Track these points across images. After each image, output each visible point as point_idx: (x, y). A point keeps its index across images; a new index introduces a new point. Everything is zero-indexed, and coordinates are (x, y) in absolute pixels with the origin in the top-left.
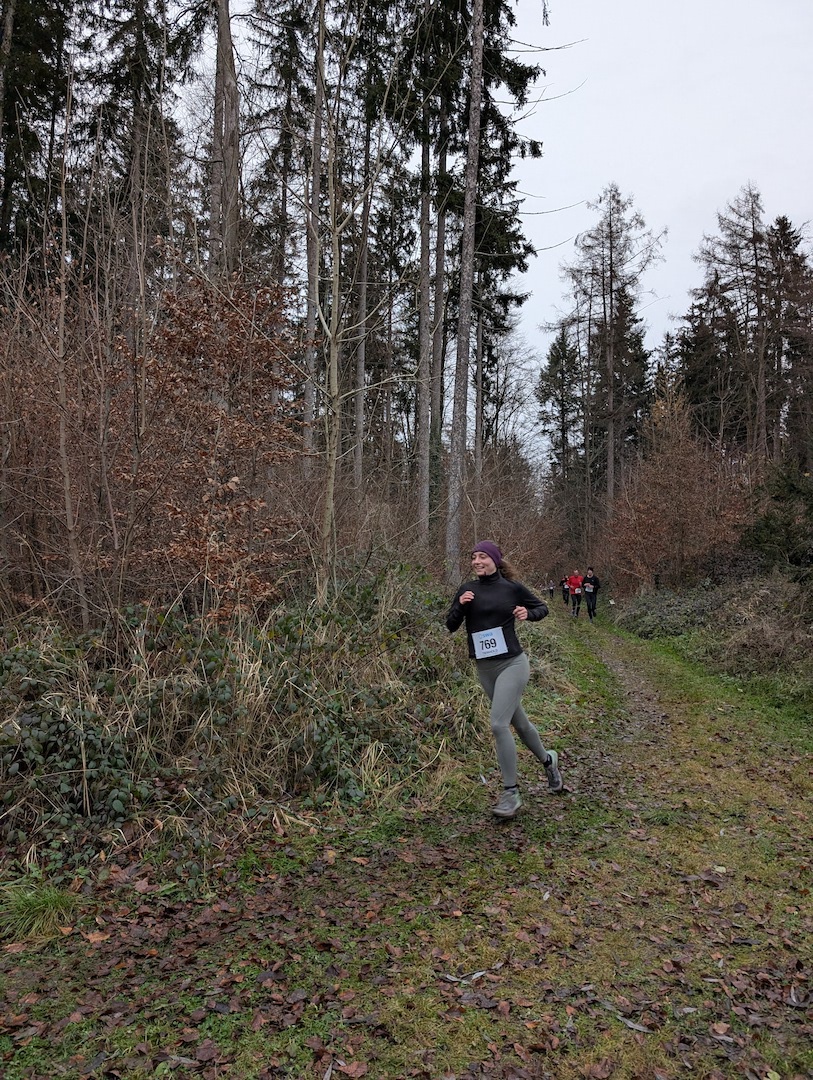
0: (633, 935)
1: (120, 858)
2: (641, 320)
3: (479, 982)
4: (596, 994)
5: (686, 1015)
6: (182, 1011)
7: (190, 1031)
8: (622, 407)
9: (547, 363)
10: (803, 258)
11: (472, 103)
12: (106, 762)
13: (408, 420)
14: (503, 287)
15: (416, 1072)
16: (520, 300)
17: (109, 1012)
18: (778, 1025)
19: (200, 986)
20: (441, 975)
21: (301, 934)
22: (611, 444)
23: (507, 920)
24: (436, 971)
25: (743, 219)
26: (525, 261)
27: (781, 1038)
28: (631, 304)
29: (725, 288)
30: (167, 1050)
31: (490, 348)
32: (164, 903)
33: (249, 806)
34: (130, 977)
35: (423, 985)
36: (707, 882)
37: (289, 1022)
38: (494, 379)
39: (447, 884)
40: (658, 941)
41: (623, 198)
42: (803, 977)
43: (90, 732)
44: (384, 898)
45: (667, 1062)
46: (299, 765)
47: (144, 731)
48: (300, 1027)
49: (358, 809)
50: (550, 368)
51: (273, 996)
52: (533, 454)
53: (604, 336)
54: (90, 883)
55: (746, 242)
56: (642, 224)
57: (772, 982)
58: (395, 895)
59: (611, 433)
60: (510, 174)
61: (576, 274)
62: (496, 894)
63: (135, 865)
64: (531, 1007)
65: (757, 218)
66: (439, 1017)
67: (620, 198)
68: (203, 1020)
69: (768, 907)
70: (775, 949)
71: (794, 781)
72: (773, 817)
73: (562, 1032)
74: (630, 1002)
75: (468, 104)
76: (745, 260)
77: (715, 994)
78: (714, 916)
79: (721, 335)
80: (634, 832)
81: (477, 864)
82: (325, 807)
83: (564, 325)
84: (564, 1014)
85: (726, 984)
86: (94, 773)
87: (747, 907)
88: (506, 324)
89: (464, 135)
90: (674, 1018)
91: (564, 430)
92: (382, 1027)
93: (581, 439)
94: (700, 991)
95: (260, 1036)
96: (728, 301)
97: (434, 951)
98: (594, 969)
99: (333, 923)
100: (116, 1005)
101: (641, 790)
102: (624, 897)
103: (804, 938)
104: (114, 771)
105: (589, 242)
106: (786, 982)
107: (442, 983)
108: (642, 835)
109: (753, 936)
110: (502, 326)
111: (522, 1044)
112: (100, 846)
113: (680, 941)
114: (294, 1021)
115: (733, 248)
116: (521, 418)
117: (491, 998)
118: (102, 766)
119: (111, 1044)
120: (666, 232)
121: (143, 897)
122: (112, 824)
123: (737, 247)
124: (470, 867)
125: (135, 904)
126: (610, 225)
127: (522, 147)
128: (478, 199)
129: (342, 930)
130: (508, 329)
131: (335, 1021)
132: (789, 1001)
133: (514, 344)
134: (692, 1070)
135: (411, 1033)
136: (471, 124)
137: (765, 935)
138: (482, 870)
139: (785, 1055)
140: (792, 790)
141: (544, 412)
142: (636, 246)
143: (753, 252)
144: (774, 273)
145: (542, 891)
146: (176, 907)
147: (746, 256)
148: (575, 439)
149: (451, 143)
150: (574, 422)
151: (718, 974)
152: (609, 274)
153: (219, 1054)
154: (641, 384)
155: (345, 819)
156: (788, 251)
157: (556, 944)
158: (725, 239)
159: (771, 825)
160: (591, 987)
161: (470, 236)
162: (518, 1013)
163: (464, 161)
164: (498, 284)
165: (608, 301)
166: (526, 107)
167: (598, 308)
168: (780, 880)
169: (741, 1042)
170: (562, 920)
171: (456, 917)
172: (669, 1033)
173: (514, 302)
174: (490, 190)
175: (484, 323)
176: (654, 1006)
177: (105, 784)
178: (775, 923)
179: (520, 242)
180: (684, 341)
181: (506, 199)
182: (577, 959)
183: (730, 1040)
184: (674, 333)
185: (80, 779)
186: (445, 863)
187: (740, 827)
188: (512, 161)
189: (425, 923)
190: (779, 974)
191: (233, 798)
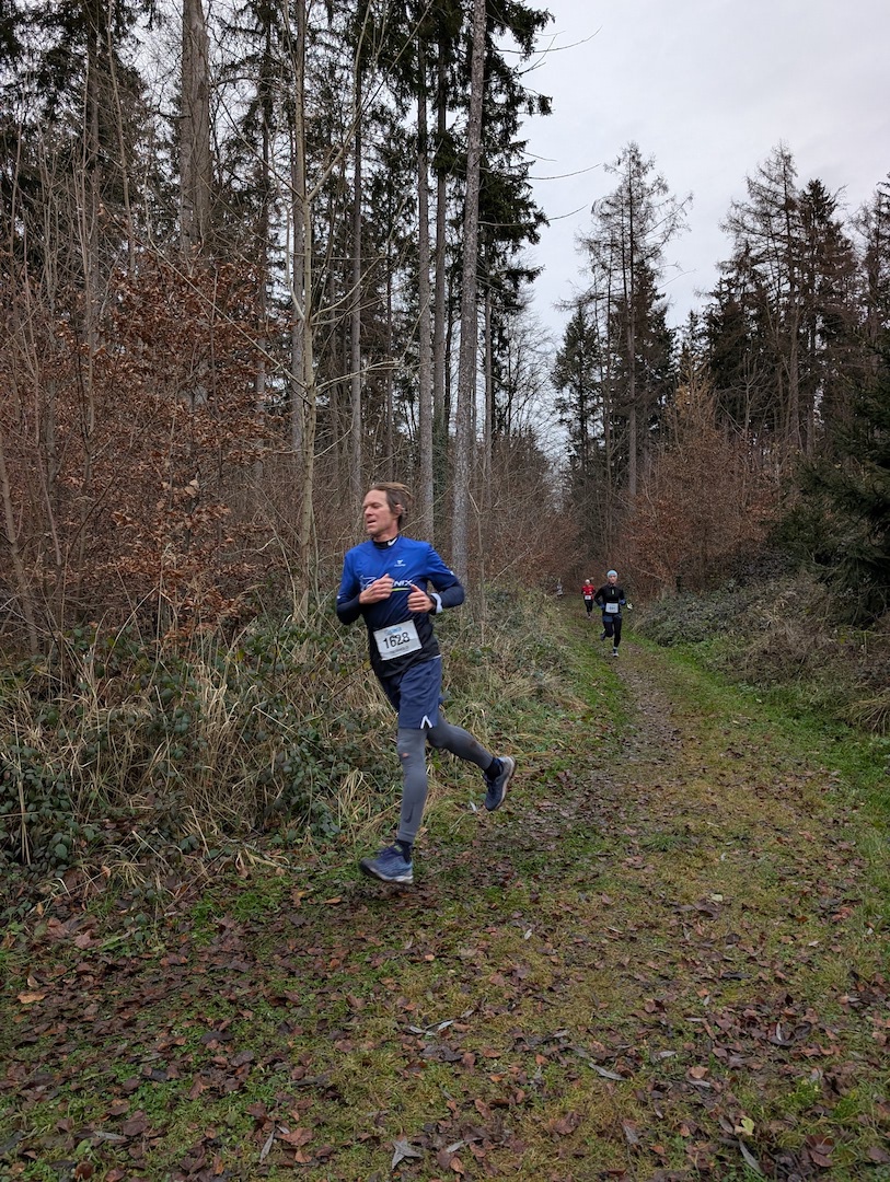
0: (616, 973)
1: (59, 911)
2: (664, 296)
3: (444, 1033)
4: (570, 1040)
5: (663, 1060)
6: (114, 1080)
7: (120, 1102)
8: (645, 393)
9: (564, 346)
10: (838, 226)
11: (474, 51)
12: (48, 804)
13: (412, 410)
14: (513, 261)
15: (365, 1136)
16: (531, 276)
17: (31, 1086)
18: (759, 1066)
19: (137, 1052)
20: (404, 1027)
21: (255, 988)
22: (633, 434)
23: (482, 962)
24: (399, 1023)
25: (774, 183)
26: (536, 231)
27: (760, 1081)
28: (652, 278)
29: (756, 261)
30: (92, 1125)
31: (502, 329)
32: (106, 959)
33: (211, 846)
34: (59, 1044)
35: (384, 1038)
36: (701, 912)
37: (231, 1088)
38: (506, 363)
39: (422, 925)
40: (642, 979)
41: (644, 160)
42: (791, 1013)
43: (27, 771)
44: (352, 943)
45: (637, 1112)
46: (269, 799)
47: (93, 767)
48: (243, 1093)
49: (333, 845)
50: (567, 351)
51: (217, 1059)
52: (550, 446)
53: (624, 315)
54: (24, 940)
55: (778, 209)
56: (665, 188)
57: (758, 1019)
58: (364, 940)
59: (633, 422)
60: (518, 132)
61: (593, 245)
62: (475, 934)
63: (76, 918)
64: (498, 1058)
65: (790, 182)
66: (397, 1074)
67: (641, 160)
68: (135, 1090)
69: (763, 937)
70: (766, 983)
71: (805, 798)
72: (779, 839)
73: (529, 1084)
74: (606, 1047)
75: (469, 53)
76: (776, 229)
77: (696, 1035)
78: (705, 948)
79: (752, 312)
80: (630, 860)
81: (456, 902)
82: (297, 844)
83: (581, 303)
84: (533, 1065)
85: (709, 1023)
86: (34, 816)
87: (740, 939)
88: (518, 302)
89: (464, 89)
90: (650, 1064)
91: (583, 419)
92: (333, 1088)
93: (601, 430)
94: (680, 1033)
95: (197, 1105)
96: (759, 274)
97: (399, 1001)
98: (572, 1013)
99: (292, 974)
100: (40, 1077)
101: (643, 813)
102: (611, 931)
103: (796, 970)
104: (58, 813)
105: (607, 209)
106: (773, 1018)
107: (404, 1036)
108: (639, 864)
109: (743, 970)
110: (513, 304)
111: (484, 1100)
112: (39, 897)
113: (666, 978)
114: (237, 1086)
115: (765, 216)
116: (536, 406)
117: (456, 1050)
118: (43, 809)
119: (28, 1121)
120: (691, 198)
121: (83, 953)
122: (52, 872)
123: (767, 214)
124: (450, 905)
125: (73, 961)
126: (629, 190)
127: (530, 103)
128: (483, 161)
129: (301, 982)
130: (520, 308)
131: (283, 1084)
132: (773, 1039)
133: (527, 324)
134: (663, 1119)
135: (365, 1093)
136: (473, 76)
137: (756, 968)
138: (461, 908)
139: (763, 1098)
140: (802, 808)
141: (560, 400)
142: (659, 214)
143: (785, 220)
144: (808, 243)
145: (524, 929)
146: (119, 963)
147: (778, 224)
148: (595, 429)
149: (451, 97)
150: (593, 410)
151: (702, 1013)
152: (629, 245)
153: (149, 1127)
154: (666, 366)
155: (317, 857)
156: (822, 219)
157: (532, 989)
158: (754, 206)
159: (776, 847)
160: (565, 1033)
161: (474, 205)
162: (484, 1065)
163: (467, 117)
164: (508, 257)
165: (628, 276)
166: (533, 57)
167: (618, 284)
168: (779, 908)
169: (718, 1086)
170: (541, 961)
171: (428, 962)
172: (642, 1081)
173: (525, 277)
174: (496, 152)
175: (494, 302)
176: (630, 1051)
177: (46, 827)
178: (768, 954)
179: (530, 210)
180: (711, 319)
181: (515, 161)
182: (554, 1003)
183: (707, 1084)
184: (700, 310)
185: (19, 823)
186: (422, 902)
187: (743, 851)
188: (518, 119)
189: (392, 970)
190: (767, 1010)
191: (192, 839)
